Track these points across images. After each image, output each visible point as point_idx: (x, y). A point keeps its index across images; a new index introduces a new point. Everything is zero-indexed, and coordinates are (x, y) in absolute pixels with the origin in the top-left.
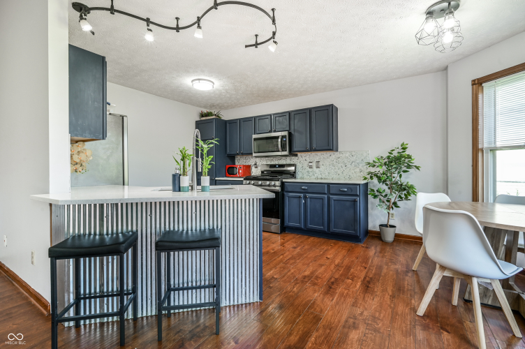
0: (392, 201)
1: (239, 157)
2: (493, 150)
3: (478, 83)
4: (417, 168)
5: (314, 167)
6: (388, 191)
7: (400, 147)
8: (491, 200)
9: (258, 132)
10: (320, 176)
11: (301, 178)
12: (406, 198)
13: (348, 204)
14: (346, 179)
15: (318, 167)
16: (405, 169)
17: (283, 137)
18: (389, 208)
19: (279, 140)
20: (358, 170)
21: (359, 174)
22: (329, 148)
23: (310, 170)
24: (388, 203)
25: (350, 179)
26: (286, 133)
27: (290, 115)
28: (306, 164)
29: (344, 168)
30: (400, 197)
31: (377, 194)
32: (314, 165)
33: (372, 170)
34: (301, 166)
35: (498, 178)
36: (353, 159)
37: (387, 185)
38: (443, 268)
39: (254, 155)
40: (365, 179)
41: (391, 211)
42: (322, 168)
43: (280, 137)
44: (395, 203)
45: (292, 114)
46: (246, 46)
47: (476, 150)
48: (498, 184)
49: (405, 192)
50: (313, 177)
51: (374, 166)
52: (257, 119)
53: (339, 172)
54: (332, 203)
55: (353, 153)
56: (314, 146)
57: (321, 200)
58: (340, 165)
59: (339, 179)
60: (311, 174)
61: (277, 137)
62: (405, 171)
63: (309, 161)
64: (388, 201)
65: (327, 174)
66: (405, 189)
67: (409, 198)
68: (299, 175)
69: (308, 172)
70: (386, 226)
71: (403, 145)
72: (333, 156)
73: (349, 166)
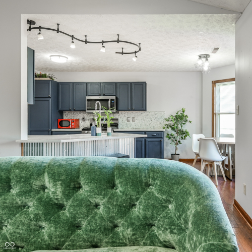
0: (178, 140)
1: (67, 112)
2: (219, 114)
3: (214, 83)
4: (190, 122)
5: (131, 121)
6: (176, 135)
7: (181, 111)
8: (218, 136)
9: (89, 94)
10: (135, 127)
11: (121, 129)
12: (185, 139)
13: (157, 143)
14: (151, 129)
15: (133, 121)
16: (184, 122)
17: (112, 100)
18: (176, 144)
19: (109, 102)
20: (158, 123)
21: (159, 125)
22: (143, 109)
23: (128, 123)
24: (176, 142)
25: (154, 128)
26: (114, 98)
27: (116, 85)
28: (125, 119)
29: (150, 121)
30: (182, 138)
31: (170, 136)
32: (130, 119)
33: (167, 123)
34: (121, 120)
35: (221, 128)
36: (156, 116)
37: (175, 131)
38: (206, 161)
39: (87, 111)
40: (164, 128)
41: (177, 146)
42: (136, 121)
43: (110, 100)
44: (179, 141)
45: (118, 84)
46: (116, 53)
47: (213, 114)
48: (221, 130)
49: (184, 135)
50: (130, 128)
51: (168, 121)
52: (89, 84)
53: (147, 124)
54: (148, 143)
55: (156, 113)
56: (134, 107)
57: (140, 142)
58: (148, 120)
59: (147, 129)
60: (129, 125)
61: (108, 100)
62: (184, 124)
63: (127, 116)
64: (176, 140)
65: (139, 125)
66: (184, 133)
67: (186, 138)
68: (120, 126)
69: (126, 124)
70: (175, 154)
71: (183, 109)
72: (144, 114)
73: (153, 120)
